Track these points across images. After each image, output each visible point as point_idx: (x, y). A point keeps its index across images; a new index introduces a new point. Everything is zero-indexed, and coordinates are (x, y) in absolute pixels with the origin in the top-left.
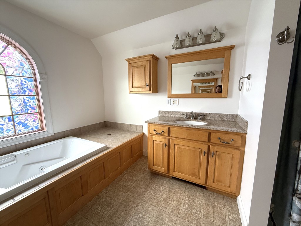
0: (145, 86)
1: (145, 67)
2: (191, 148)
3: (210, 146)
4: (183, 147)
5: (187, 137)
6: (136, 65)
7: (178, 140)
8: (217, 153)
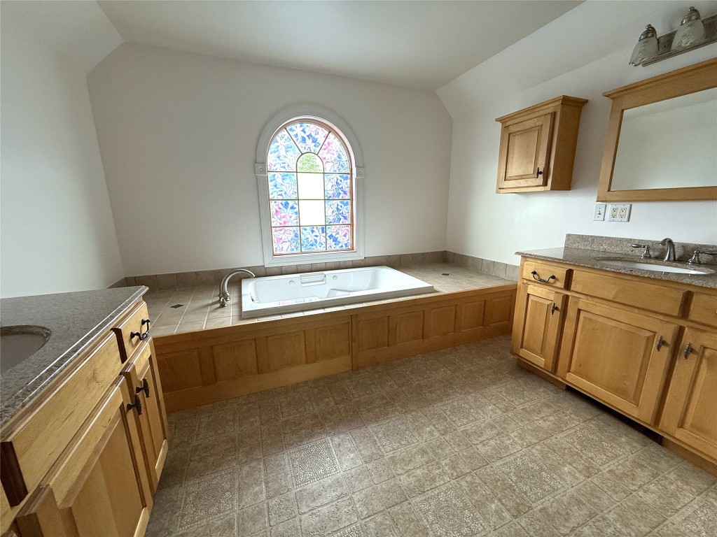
0: (533, 176)
1: (540, 131)
2: (623, 326)
3: (686, 329)
4: (601, 320)
5: (615, 297)
6: (519, 129)
7: (590, 301)
8: (707, 353)
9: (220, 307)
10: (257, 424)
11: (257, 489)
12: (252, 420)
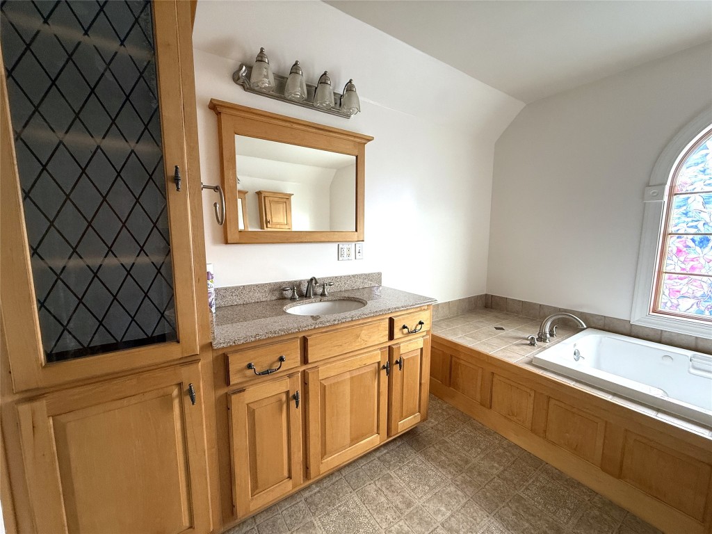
9: (528, 345)
10: (495, 472)
11: (443, 509)
12: (495, 465)
